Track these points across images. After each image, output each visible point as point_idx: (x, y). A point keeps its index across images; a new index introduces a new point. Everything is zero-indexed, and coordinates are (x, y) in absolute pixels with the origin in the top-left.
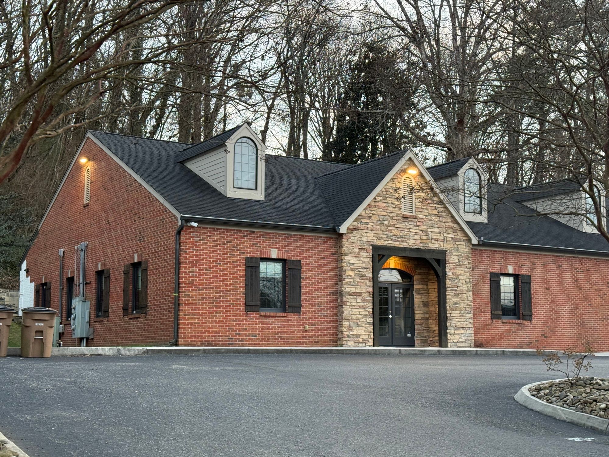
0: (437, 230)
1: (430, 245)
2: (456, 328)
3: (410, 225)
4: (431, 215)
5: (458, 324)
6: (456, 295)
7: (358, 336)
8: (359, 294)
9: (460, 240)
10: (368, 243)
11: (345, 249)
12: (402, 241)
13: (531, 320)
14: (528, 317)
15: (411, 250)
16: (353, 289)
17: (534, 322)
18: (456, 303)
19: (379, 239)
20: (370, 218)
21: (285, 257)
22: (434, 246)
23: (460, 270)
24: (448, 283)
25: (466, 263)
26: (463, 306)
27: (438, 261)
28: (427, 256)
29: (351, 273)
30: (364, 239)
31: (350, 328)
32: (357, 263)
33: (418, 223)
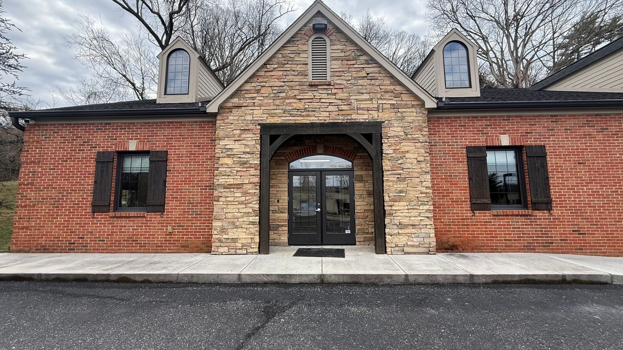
0: (366, 96)
1: (354, 116)
2: (401, 226)
3: (321, 94)
4: (355, 78)
5: (405, 221)
6: (401, 179)
7: (234, 240)
8: (239, 186)
9: (406, 106)
10: (253, 122)
11: (220, 133)
12: (308, 116)
13: (549, 209)
14: (544, 206)
15: (322, 125)
16: (230, 181)
17: (556, 212)
18: (401, 192)
19: (272, 115)
20: (258, 91)
21: (146, 148)
22: (362, 117)
23: (406, 146)
24: (386, 165)
25: (417, 135)
26: (412, 194)
27: (369, 137)
28: (349, 132)
29: (229, 161)
30: (249, 118)
31: (223, 230)
32: (238, 148)
33: (334, 91)
